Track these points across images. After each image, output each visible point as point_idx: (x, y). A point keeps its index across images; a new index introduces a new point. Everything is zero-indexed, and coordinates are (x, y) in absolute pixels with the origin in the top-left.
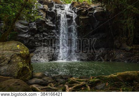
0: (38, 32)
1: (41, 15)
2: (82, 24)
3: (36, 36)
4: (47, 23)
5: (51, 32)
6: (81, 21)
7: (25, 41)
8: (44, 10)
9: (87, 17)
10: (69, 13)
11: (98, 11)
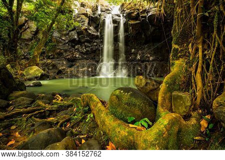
0: (79, 42)
1: (83, 22)
2: (131, 31)
3: (76, 47)
4: (90, 32)
5: (94, 43)
6: (131, 28)
7: (64, 54)
8: (86, 15)
9: (137, 22)
10: (116, 17)
11: (154, 13)
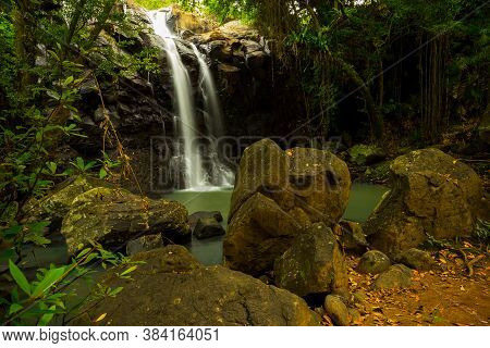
2: (227, 86)
5: (142, 105)
6: (226, 80)
9: (235, 69)
10: (185, 48)
11: (255, 54)
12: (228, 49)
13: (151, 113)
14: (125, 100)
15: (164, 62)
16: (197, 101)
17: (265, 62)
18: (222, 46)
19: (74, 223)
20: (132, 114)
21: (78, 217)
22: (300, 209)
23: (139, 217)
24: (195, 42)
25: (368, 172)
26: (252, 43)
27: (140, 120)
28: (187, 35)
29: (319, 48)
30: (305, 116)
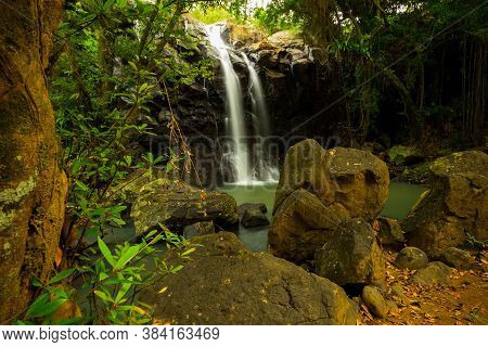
2: (273, 91)
6: (272, 85)
9: (281, 75)
10: (237, 57)
11: (300, 61)
12: (275, 57)
13: (206, 115)
14: (185, 104)
15: (219, 70)
16: (246, 104)
17: (310, 69)
18: (270, 54)
19: (141, 208)
20: (189, 116)
21: (144, 203)
22: (339, 205)
23: (194, 206)
24: (246, 51)
25: (406, 172)
26: (298, 51)
27: (196, 121)
28: (239, 45)
29: (361, 55)
30: (345, 119)
